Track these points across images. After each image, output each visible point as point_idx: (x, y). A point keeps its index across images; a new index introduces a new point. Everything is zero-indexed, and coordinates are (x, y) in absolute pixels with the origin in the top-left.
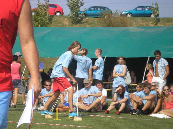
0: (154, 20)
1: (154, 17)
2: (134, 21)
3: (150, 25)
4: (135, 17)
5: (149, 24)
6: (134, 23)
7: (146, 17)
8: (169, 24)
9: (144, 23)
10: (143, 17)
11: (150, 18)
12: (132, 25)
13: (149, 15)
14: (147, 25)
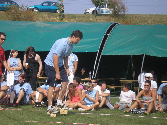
0: (59, 16)
1: (59, 13)
2: (40, 16)
3: (56, 20)
4: (41, 12)
5: (54, 19)
6: (41, 18)
7: (52, 13)
8: (74, 20)
9: (50, 19)
10: (49, 12)
11: (55, 14)
12: (39, 20)
13: (55, 11)
14: (53, 20)
